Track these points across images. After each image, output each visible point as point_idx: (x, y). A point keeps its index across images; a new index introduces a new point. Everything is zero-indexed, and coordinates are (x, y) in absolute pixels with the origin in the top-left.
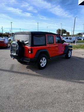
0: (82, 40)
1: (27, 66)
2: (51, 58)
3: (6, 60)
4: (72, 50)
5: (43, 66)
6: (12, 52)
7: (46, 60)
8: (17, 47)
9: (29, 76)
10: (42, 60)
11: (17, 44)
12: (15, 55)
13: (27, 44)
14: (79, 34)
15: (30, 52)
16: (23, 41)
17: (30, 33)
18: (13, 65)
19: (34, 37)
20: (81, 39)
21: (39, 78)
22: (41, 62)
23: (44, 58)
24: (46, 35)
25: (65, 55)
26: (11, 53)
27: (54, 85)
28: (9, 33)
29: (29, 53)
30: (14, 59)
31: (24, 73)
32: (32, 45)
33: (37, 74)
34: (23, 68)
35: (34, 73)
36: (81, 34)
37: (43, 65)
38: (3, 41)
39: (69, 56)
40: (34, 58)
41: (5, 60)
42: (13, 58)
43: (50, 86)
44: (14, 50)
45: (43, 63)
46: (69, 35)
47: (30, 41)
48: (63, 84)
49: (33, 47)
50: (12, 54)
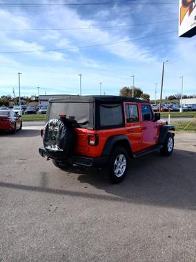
0: (181, 111)
1: (78, 175)
2: (135, 156)
3: (23, 163)
4: (174, 134)
5: (120, 175)
6: (47, 144)
7: (125, 161)
8: (61, 130)
9: (92, 201)
10: (118, 160)
11: (62, 125)
12: (56, 149)
13: (85, 123)
14: (172, 98)
15: (92, 142)
16: (73, 118)
17: (93, 100)
18: (45, 174)
19: (101, 108)
20: (179, 110)
21: (119, 203)
22: (116, 166)
23: (121, 156)
24: (124, 103)
25: (162, 146)
26: (45, 145)
27: (160, 221)
28: (10, 98)
29: (91, 145)
30: (48, 159)
31: (77, 194)
32: (98, 126)
33: (109, 194)
34: (71, 181)
35: (102, 192)
36: (175, 98)
37: (119, 173)
38: (6, 118)
39: (170, 150)
40: (102, 155)
41: (21, 163)
42: (46, 157)
43: (153, 225)
44: (55, 139)
45: (121, 167)
46: (149, 100)
47: (92, 116)
48: (179, 218)
49: (98, 132)
50: (49, 148)
